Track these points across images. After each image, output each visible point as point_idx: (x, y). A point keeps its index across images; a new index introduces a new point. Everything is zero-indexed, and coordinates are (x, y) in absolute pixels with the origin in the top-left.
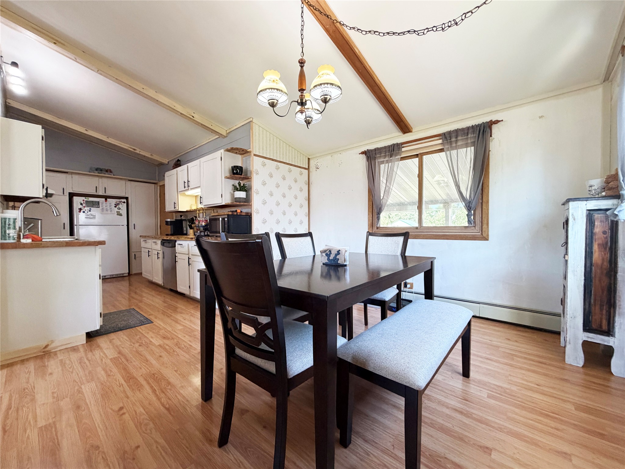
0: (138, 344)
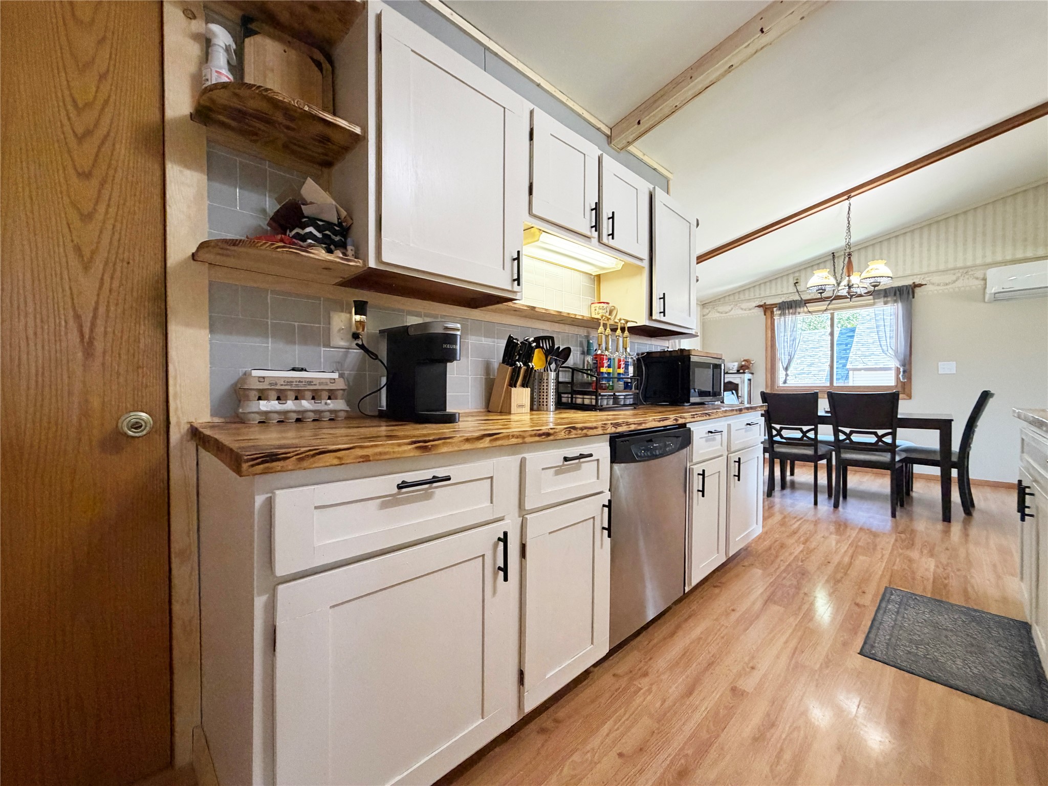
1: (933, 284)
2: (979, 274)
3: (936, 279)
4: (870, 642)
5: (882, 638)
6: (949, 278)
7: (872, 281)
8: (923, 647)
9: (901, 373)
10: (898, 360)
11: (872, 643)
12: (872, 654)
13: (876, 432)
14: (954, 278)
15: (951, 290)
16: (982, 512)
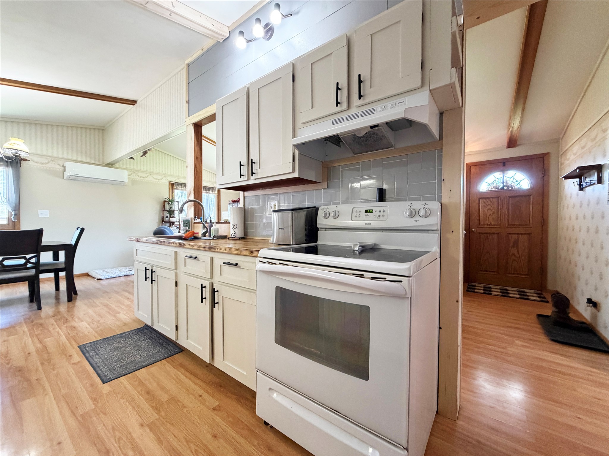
0: (100, 322)
1: (34, 161)
2: (61, 163)
3: (36, 159)
4: (102, 375)
5: (104, 369)
6: (44, 160)
7: (14, 152)
8: (122, 360)
9: (13, 216)
10: (10, 207)
11: (103, 375)
12: (109, 379)
13: (25, 257)
14: (47, 161)
15: (45, 168)
16: (81, 291)
